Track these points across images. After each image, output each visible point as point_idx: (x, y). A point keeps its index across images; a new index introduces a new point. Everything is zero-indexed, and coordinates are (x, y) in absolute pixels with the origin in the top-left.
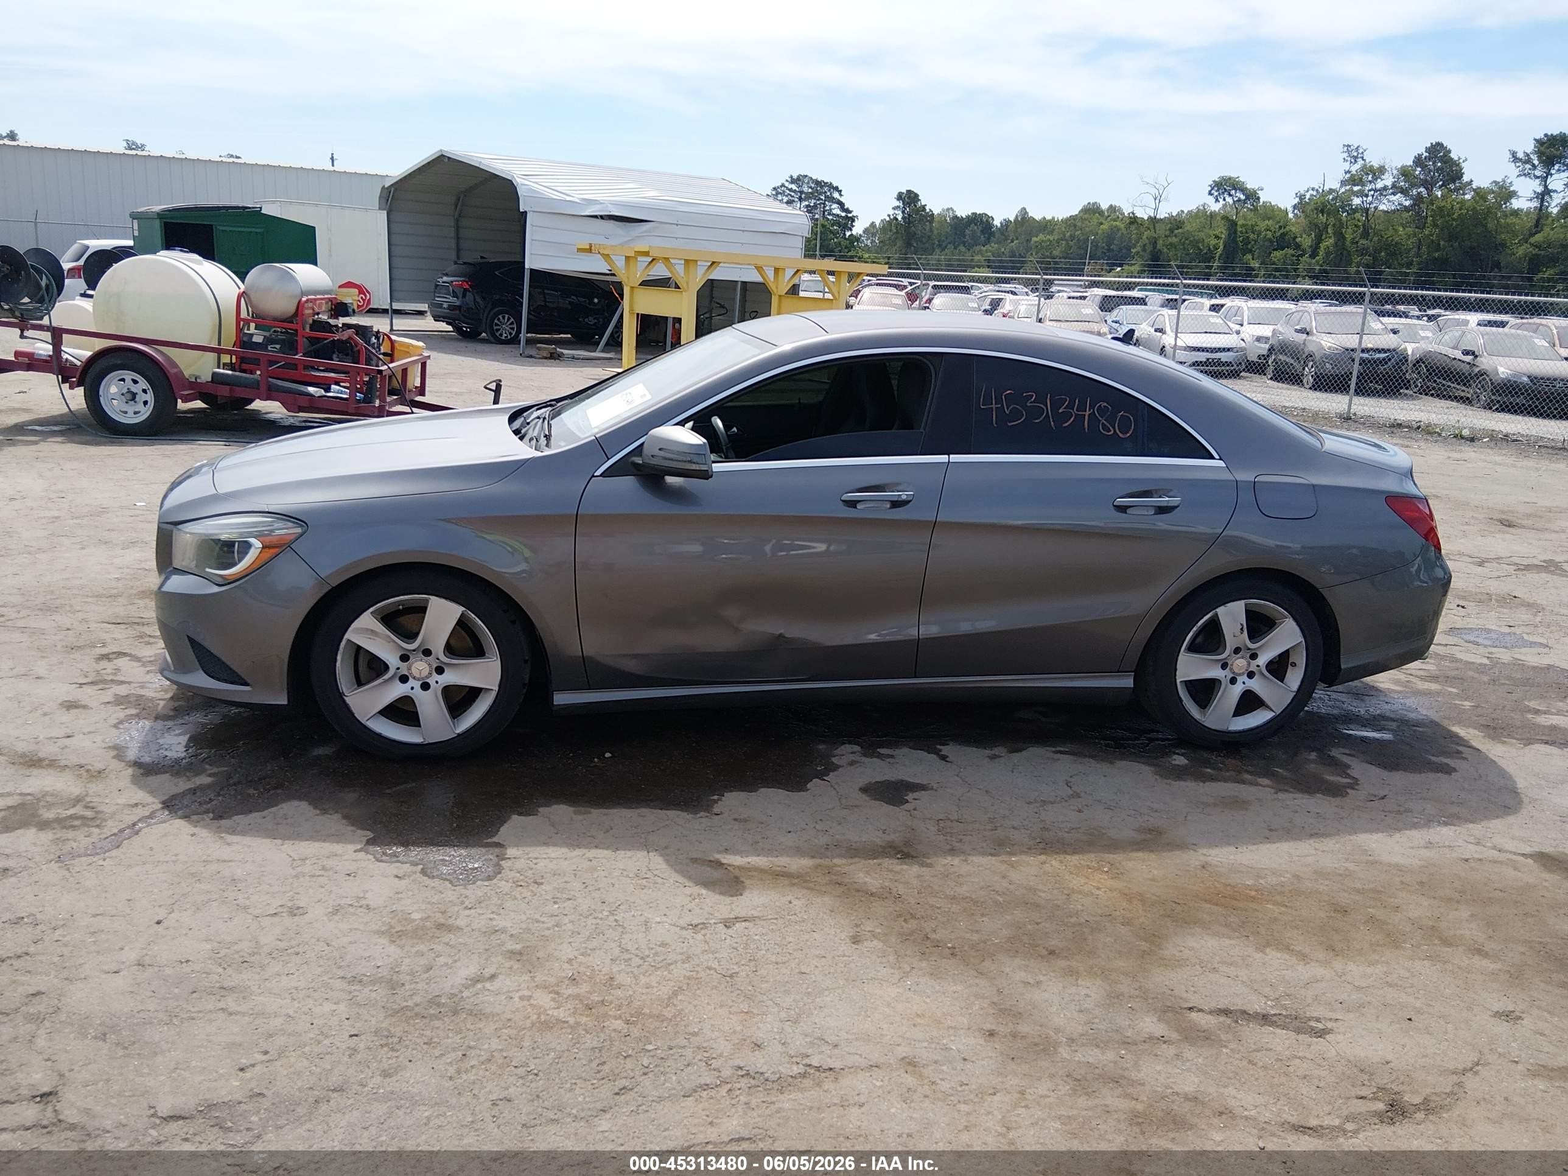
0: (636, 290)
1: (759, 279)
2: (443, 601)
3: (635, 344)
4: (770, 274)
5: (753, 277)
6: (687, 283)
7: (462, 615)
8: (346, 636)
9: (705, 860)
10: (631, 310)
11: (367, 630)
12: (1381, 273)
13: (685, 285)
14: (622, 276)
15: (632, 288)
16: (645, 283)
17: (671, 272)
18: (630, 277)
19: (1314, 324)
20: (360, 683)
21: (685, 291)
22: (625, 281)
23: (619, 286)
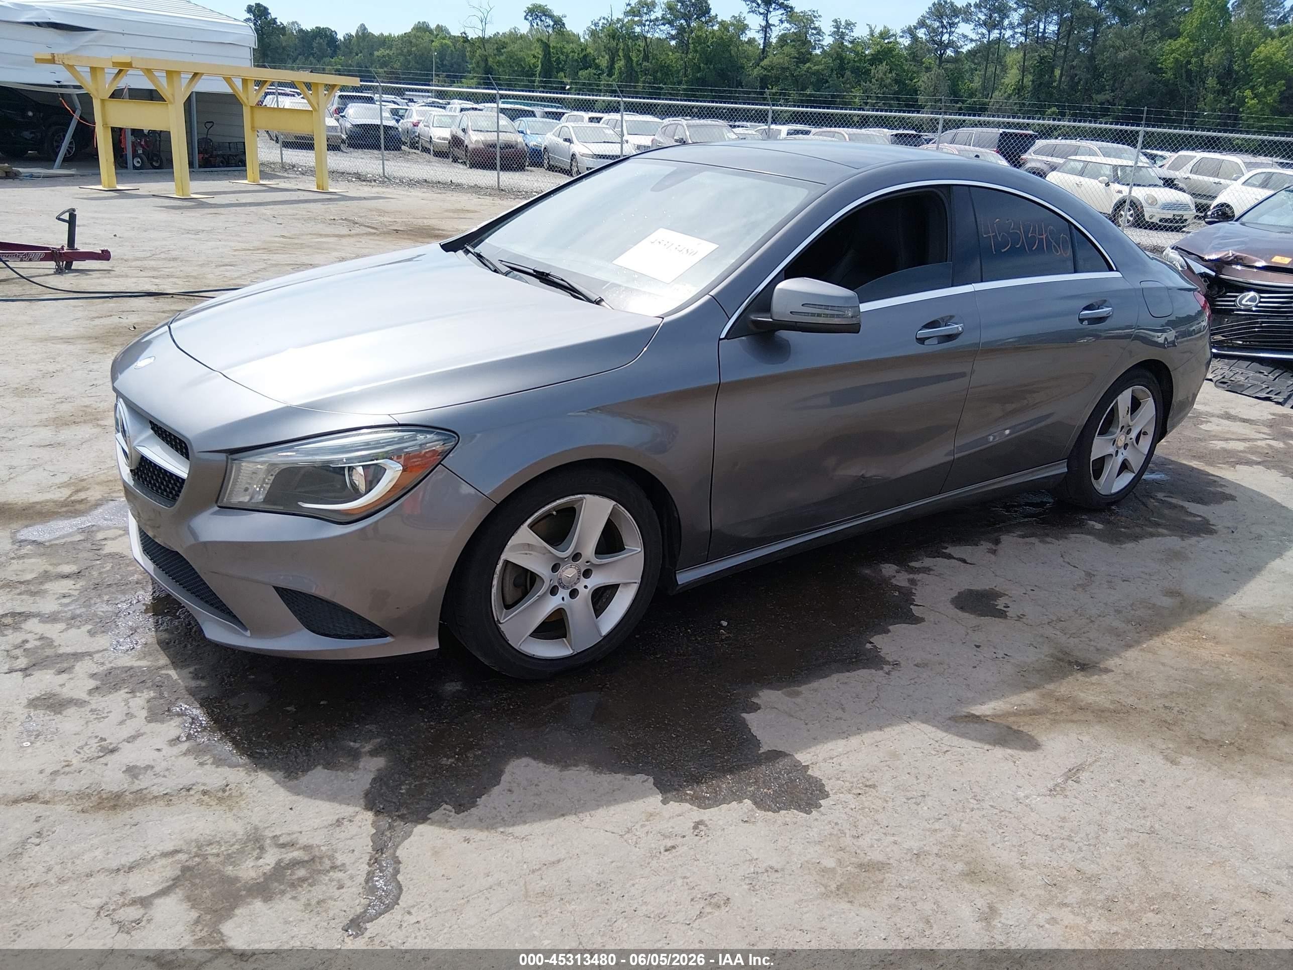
0: (107, 103)
1: (229, 90)
2: (597, 497)
3: (113, 160)
4: (238, 83)
5: (225, 88)
6: (173, 95)
7: (614, 508)
8: (503, 557)
9: (961, 717)
10: (105, 125)
11: (525, 544)
12: (662, 88)
13: (169, 96)
14: (89, 86)
15: (103, 101)
16: (116, 95)
17: (154, 84)
18: (100, 90)
19: (688, 133)
20: (508, 607)
21: (171, 103)
22: (93, 93)
23: (86, 100)
